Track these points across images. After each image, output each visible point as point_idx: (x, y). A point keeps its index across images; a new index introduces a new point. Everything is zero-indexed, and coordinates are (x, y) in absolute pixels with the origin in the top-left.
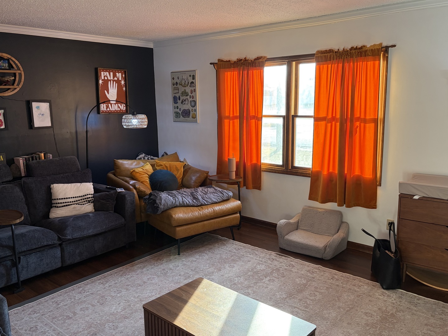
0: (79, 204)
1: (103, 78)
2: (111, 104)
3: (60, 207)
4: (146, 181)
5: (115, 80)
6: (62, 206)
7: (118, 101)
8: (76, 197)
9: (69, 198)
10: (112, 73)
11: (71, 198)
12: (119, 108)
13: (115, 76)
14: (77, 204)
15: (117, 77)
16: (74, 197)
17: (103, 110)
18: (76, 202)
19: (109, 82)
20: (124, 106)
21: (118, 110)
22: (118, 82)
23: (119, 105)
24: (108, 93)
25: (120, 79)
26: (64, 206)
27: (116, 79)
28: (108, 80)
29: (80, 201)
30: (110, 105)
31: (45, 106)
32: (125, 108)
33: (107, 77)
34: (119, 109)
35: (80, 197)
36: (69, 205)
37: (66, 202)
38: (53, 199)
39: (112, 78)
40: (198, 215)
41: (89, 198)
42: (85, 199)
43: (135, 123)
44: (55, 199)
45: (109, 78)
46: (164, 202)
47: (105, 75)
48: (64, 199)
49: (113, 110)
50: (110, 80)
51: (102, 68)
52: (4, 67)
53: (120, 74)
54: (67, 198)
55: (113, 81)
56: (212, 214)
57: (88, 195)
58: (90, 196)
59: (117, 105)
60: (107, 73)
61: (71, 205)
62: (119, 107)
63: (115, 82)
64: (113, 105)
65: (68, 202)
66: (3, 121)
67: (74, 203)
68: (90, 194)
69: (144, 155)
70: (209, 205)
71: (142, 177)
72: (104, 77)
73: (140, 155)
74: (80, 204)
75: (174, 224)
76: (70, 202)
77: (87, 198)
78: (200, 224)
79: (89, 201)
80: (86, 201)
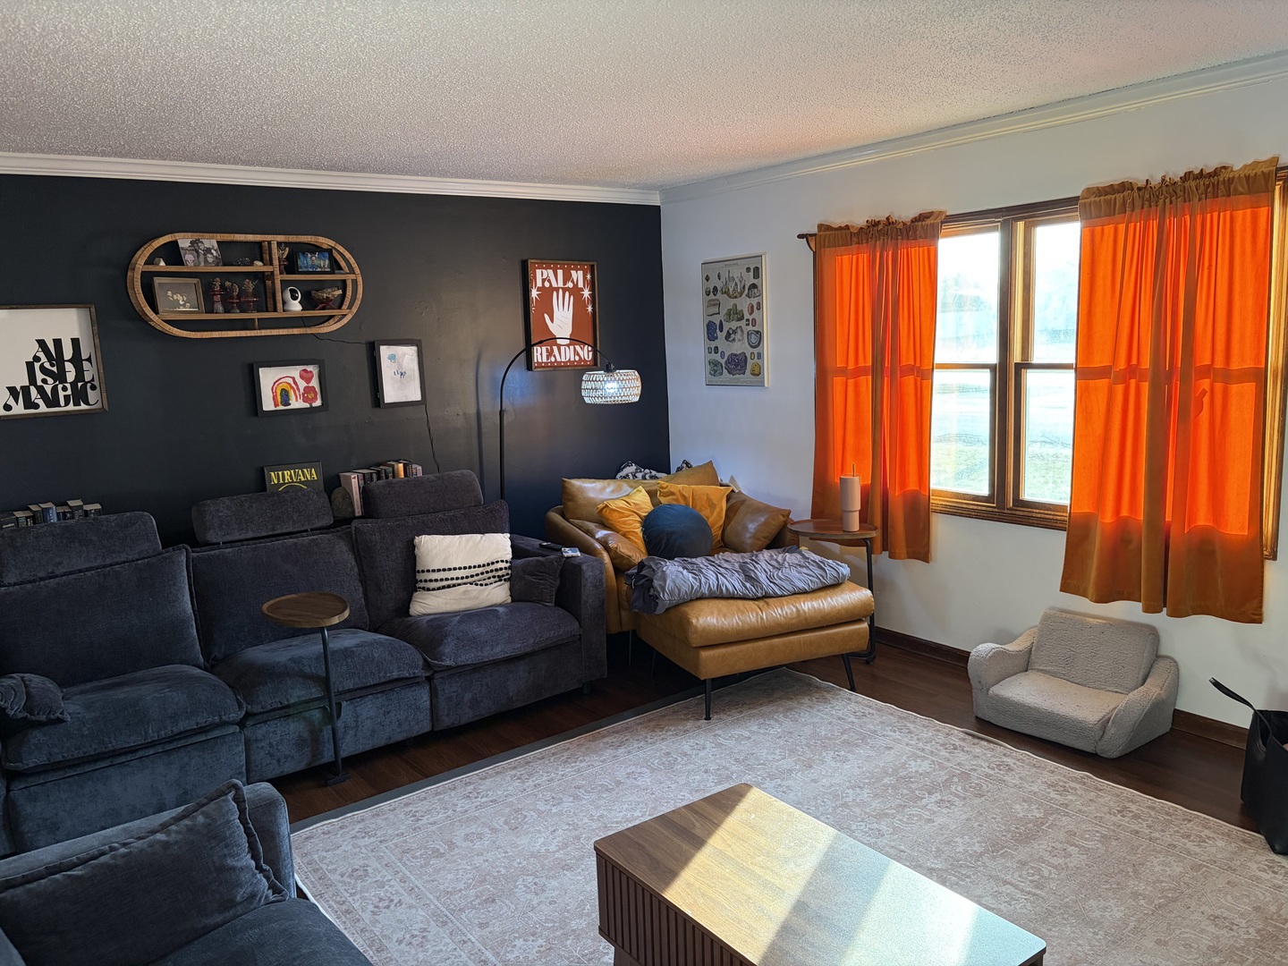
0: (476, 585)
1: (539, 284)
2: (559, 346)
3: (434, 589)
4: (635, 532)
5: (568, 289)
6: (439, 589)
7: (574, 340)
8: (470, 567)
9: (455, 569)
10: (560, 272)
11: (460, 568)
12: (578, 355)
13: (567, 278)
14: (471, 584)
15: (573, 281)
16: (465, 568)
17: (540, 360)
18: (470, 580)
19: (555, 293)
20: (588, 351)
21: (575, 361)
22: (575, 292)
23: (578, 347)
24: (552, 321)
25: (581, 285)
26: (444, 587)
27: (570, 285)
28: (552, 289)
29: (481, 576)
30: (555, 348)
31: (408, 355)
32: (591, 354)
33: (549, 281)
34: (577, 358)
35: (479, 566)
36: (454, 586)
37: (447, 579)
38: (418, 572)
39: (561, 284)
40: (757, 621)
41: (501, 569)
42: (492, 571)
43: (612, 391)
44: (423, 571)
45: (554, 285)
46: (672, 584)
47: (545, 277)
48: (444, 570)
49: (563, 360)
50: (557, 289)
51: (539, 261)
52: (321, 267)
53: (580, 273)
54: (450, 569)
55: (565, 290)
56: (794, 621)
57: (498, 562)
58: (501, 565)
59: (572, 347)
60: (550, 272)
61: (459, 585)
62: (576, 353)
63: (567, 293)
64: (562, 348)
65: (452, 579)
66: (318, 389)
67: (465, 580)
68: (502, 561)
69: (633, 468)
70: (786, 596)
71: (624, 523)
72: (543, 280)
73: (624, 467)
74: (479, 583)
75: (695, 641)
76: (457, 578)
77: (496, 570)
78: (760, 644)
79: (499, 576)
80: (494, 577)
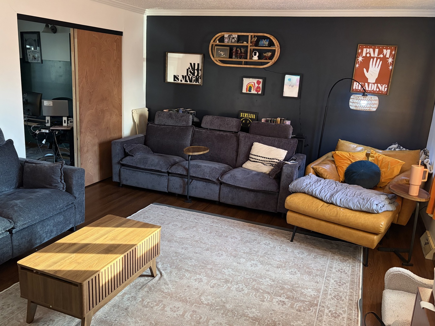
0: (263, 164)
1: (364, 55)
2: (369, 84)
3: (252, 161)
5: (380, 58)
6: (253, 161)
7: (378, 81)
8: (265, 158)
10: (377, 50)
12: (379, 88)
13: (380, 52)
14: (262, 163)
15: (383, 54)
16: (263, 157)
17: (357, 88)
18: (262, 162)
19: (372, 59)
20: (385, 87)
21: (376, 91)
22: (384, 59)
23: (379, 85)
24: (367, 71)
25: (388, 56)
27: (381, 56)
28: (370, 57)
29: (267, 162)
30: (366, 84)
31: (296, 79)
32: (386, 89)
33: (370, 54)
34: (378, 90)
35: (269, 158)
37: (256, 159)
38: (250, 154)
39: (376, 55)
41: (274, 162)
42: (271, 161)
44: (251, 154)
45: (372, 55)
47: (367, 52)
49: (370, 89)
50: (373, 58)
52: (265, 44)
53: (389, 51)
54: (258, 156)
55: (377, 58)
57: (275, 159)
58: (275, 161)
59: (376, 85)
60: (371, 50)
61: (258, 162)
62: (378, 87)
63: (379, 60)
64: (370, 85)
65: (257, 159)
66: (261, 88)
67: (260, 161)
68: (277, 159)
72: (367, 54)
73: (393, 144)
74: (265, 164)
76: (259, 160)
77: (273, 162)
79: (272, 164)
80: (270, 164)
